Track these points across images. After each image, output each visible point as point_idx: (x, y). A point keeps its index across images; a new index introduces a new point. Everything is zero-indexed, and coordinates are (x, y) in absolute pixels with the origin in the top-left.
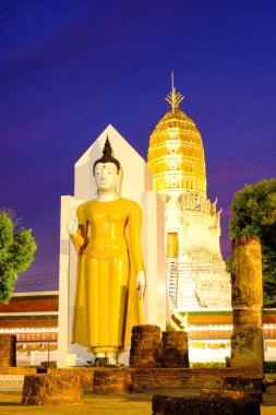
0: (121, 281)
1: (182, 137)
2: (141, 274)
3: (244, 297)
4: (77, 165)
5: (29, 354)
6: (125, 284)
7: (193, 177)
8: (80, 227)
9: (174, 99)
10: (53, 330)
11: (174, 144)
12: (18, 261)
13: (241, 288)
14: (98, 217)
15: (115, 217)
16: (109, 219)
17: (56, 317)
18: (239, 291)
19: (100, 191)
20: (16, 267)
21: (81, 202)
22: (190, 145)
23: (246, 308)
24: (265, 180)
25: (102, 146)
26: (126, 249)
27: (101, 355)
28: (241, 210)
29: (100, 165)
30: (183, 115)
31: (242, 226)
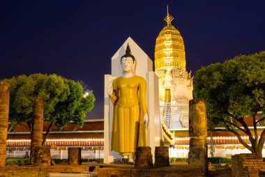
0: (136, 119)
1: (173, 39)
2: (146, 115)
3: (195, 132)
4: (112, 59)
5: (95, 152)
6: (138, 120)
7: (178, 60)
8: (114, 91)
9: (169, 19)
10: (102, 140)
11: (168, 43)
12: (86, 107)
13: (194, 127)
14: (123, 86)
15: (132, 86)
16: (129, 87)
17: (103, 133)
18: (193, 129)
19: (125, 72)
20: (85, 110)
21: (115, 78)
22: (177, 43)
23: (196, 138)
24: (212, 64)
25: (125, 48)
26: (138, 102)
27: (126, 157)
28: (199, 80)
29: (124, 58)
30: (173, 27)
31: (200, 88)
